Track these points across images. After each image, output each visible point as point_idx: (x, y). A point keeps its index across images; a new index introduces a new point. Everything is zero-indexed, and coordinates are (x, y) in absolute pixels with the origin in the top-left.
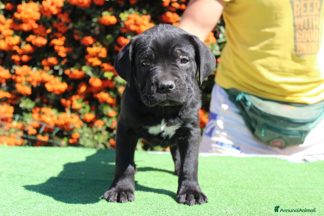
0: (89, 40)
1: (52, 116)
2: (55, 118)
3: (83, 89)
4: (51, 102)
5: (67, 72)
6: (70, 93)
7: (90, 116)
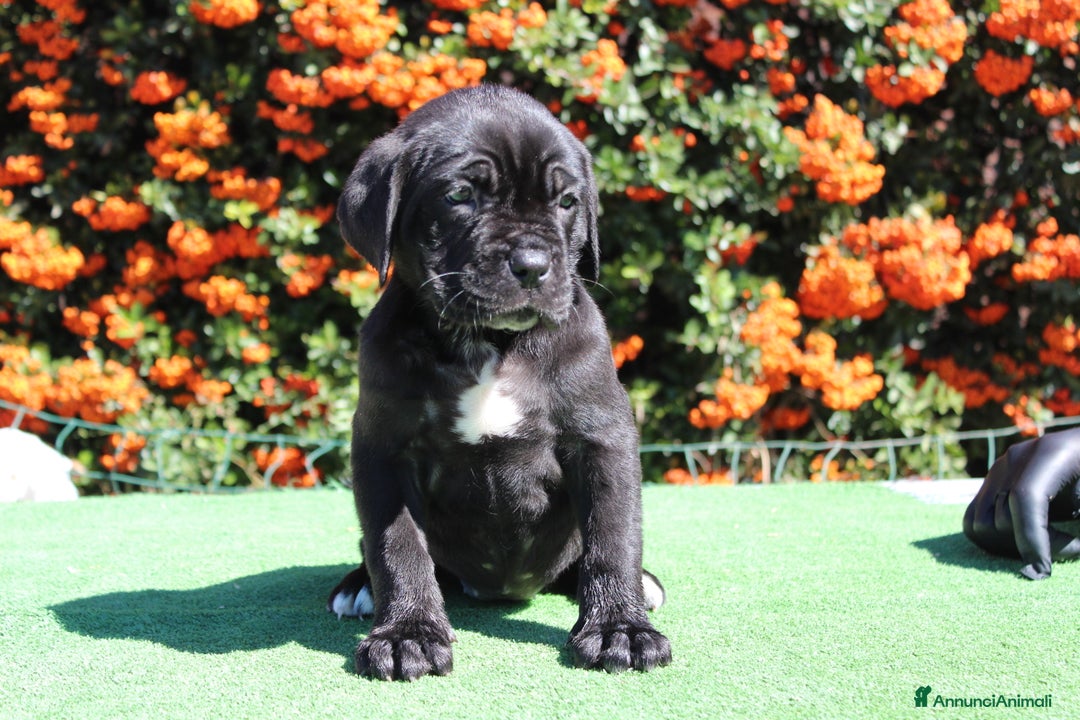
0: (160, 83)
1: (31, 373)
2: (45, 380)
3: (144, 266)
4: (25, 318)
5: (82, 206)
6: (97, 285)
7: (173, 368)
